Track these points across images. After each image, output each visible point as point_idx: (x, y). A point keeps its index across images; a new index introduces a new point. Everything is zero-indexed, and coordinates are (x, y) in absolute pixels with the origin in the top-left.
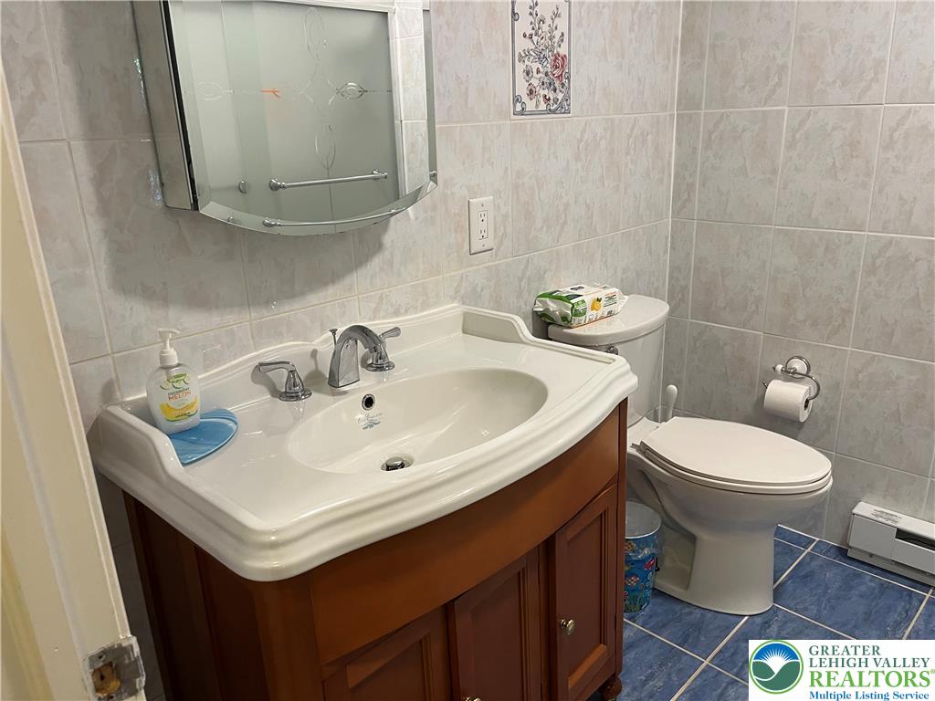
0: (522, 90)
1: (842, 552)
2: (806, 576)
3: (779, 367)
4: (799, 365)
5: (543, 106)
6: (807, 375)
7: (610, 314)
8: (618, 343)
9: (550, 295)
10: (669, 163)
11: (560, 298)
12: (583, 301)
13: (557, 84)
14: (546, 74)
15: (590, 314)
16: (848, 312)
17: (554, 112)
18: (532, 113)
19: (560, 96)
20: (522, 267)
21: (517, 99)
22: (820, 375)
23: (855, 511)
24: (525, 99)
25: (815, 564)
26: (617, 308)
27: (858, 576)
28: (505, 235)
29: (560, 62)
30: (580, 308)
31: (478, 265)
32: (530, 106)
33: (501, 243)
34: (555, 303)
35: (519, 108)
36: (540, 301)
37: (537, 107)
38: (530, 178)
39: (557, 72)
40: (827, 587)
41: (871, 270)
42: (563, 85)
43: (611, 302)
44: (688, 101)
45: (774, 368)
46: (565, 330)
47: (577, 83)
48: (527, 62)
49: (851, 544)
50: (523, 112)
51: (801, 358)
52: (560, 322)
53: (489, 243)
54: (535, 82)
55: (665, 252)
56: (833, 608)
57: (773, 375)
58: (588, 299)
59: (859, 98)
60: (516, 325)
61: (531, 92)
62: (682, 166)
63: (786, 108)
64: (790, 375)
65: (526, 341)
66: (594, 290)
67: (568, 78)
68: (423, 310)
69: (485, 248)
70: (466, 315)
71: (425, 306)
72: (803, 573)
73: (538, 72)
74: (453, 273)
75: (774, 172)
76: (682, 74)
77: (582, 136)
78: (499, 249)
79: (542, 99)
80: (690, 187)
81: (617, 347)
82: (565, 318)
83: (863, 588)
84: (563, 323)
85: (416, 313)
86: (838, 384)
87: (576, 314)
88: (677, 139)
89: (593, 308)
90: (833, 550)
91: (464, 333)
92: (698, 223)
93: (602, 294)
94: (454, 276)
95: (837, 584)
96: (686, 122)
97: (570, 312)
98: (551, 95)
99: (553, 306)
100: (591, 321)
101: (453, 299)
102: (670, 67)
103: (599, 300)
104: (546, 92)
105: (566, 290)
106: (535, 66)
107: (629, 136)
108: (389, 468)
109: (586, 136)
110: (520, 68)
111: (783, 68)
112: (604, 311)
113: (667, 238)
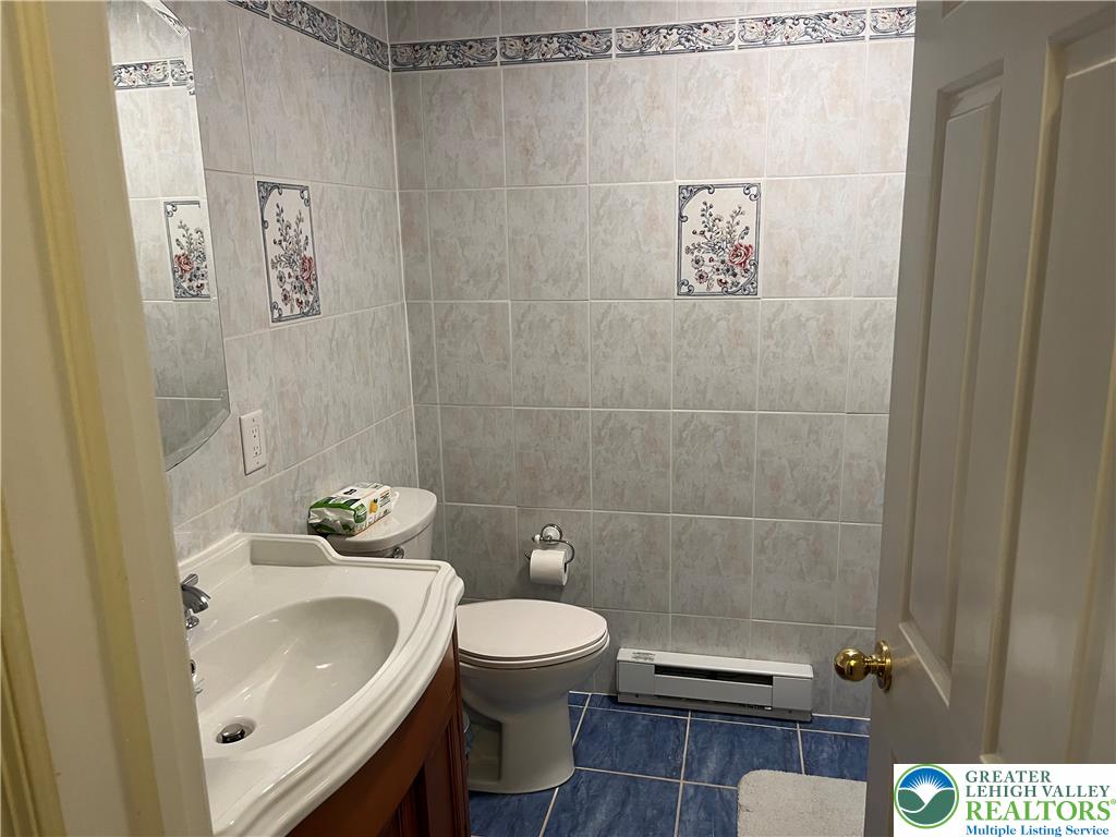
0: (278, 298)
1: (613, 700)
2: (592, 732)
3: (537, 537)
4: (552, 532)
5: (297, 310)
6: (560, 541)
7: (386, 512)
8: (402, 543)
9: (326, 503)
10: (406, 350)
11: (339, 506)
12: (362, 505)
13: (307, 286)
14: (297, 278)
15: (370, 517)
16: (586, 478)
17: (306, 315)
18: (288, 318)
19: (311, 299)
20: (294, 478)
21: (274, 306)
22: (571, 538)
23: (619, 658)
24: (281, 305)
25: (595, 718)
26: (391, 505)
27: (632, 717)
28: (275, 449)
29: (308, 265)
30: (360, 513)
31: (253, 485)
32: (286, 312)
33: (272, 457)
34: (331, 512)
35: (276, 315)
36: (315, 512)
37: (292, 311)
38: (293, 384)
39: (306, 275)
40: (612, 737)
41: (598, 441)
42: (312, 287)
43: (386, 500)
44: (415, 291)
45: (533, 539)
46: (348, 539)
47: (323, 283)
48: (279, 269)
49: (620, 690)
50: (279, 319)
51: (552, 526)
52: (341, 531)
53: (263, 460)
54: (288, 287)
55: (412, 438)
56: (623, 754)
57: (532, 545)
58: (366, 502)
59: (569, 293)
60: (319, 545)
61: (285, 297)
62: (417, 354)
63: (509, 302)
64: (547, 543)
65: (334, 561)
66: (367, 491)
67: (316, 280)
68: (205, 547)
69: (260, 465)
70: (254, 545)
71: (207, 541)
72: (589, 730)
73: (290, 276)
74: (231, 499)
75: (506, 359)
76: (406, 266)
77: (333, 335)
78: (271, 463)
79: (295, 303)
80: (430, 374)
81: (402, 547)
82: (346, 526)
83: (639, 728)
84: (344, 532)
85: (200, 551)
86: (587, 543)
87: (359, 519)
88: (410, 327)
89: (371, 511)
90: (605, 700)
91: (253, 563)
92: (442, 408)
93: (378, 494)
94: (232, 502)
95: (619, 731)
96: (416, 311)
97: (353, 520)
98: (303, 298)
99: (331, 515)
100: (371, 524)
101: (233, 527)
102: (396, 258)
103: (375, 501)
104: (298, 296)
105: (340, 496)
106: (287, 271)
107: (371, 329)
108: (225, 740)
109: (336, 335)
110: (274, 274)
111: (501, 266)
112: (380, 511)
113: (412, 424)
